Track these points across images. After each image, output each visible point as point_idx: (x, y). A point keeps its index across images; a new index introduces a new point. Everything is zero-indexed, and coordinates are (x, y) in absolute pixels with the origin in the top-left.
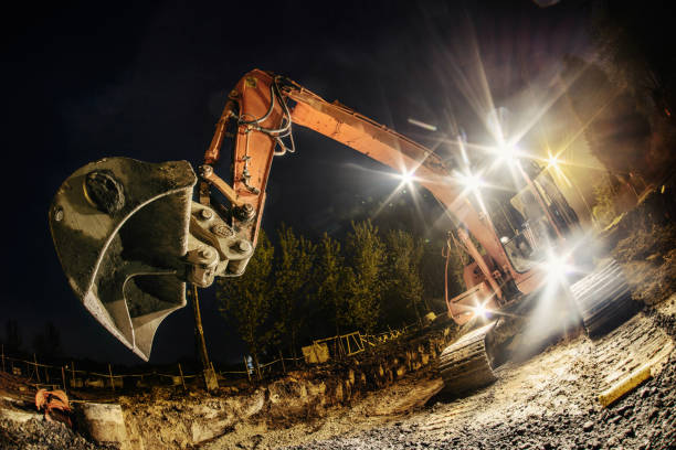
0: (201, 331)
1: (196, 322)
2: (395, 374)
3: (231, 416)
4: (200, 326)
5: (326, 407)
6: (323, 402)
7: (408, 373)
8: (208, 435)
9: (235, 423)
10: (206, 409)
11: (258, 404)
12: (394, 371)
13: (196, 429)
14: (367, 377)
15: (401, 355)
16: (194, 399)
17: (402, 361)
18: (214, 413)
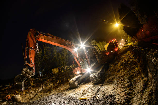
5: (53, 88)
6: (53, 87)
8: (33, 96)
9: (37, 93)
10: (32, 91)
11: (41, 89)
12: (67, 79)
13: (31, 95)
14: (61, 81)
16: (29, 89)
17: (69, 77)
18: (34, 91)
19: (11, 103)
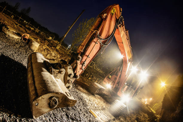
0: (65, 36)
1: (65, 34)
2: (88, 78)
3: (56, 58)
4: (66, 35)
7: (91, 80)
10: (53, 53)
12: (89, 77)
13: (48, 55)
15: (94, 76)
16: (52, 49)
17: (92, 77)
18: (54, 55)
19: (23, 43)
